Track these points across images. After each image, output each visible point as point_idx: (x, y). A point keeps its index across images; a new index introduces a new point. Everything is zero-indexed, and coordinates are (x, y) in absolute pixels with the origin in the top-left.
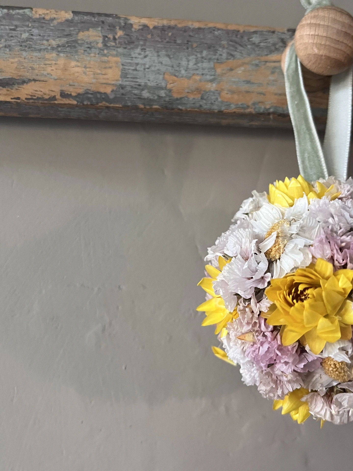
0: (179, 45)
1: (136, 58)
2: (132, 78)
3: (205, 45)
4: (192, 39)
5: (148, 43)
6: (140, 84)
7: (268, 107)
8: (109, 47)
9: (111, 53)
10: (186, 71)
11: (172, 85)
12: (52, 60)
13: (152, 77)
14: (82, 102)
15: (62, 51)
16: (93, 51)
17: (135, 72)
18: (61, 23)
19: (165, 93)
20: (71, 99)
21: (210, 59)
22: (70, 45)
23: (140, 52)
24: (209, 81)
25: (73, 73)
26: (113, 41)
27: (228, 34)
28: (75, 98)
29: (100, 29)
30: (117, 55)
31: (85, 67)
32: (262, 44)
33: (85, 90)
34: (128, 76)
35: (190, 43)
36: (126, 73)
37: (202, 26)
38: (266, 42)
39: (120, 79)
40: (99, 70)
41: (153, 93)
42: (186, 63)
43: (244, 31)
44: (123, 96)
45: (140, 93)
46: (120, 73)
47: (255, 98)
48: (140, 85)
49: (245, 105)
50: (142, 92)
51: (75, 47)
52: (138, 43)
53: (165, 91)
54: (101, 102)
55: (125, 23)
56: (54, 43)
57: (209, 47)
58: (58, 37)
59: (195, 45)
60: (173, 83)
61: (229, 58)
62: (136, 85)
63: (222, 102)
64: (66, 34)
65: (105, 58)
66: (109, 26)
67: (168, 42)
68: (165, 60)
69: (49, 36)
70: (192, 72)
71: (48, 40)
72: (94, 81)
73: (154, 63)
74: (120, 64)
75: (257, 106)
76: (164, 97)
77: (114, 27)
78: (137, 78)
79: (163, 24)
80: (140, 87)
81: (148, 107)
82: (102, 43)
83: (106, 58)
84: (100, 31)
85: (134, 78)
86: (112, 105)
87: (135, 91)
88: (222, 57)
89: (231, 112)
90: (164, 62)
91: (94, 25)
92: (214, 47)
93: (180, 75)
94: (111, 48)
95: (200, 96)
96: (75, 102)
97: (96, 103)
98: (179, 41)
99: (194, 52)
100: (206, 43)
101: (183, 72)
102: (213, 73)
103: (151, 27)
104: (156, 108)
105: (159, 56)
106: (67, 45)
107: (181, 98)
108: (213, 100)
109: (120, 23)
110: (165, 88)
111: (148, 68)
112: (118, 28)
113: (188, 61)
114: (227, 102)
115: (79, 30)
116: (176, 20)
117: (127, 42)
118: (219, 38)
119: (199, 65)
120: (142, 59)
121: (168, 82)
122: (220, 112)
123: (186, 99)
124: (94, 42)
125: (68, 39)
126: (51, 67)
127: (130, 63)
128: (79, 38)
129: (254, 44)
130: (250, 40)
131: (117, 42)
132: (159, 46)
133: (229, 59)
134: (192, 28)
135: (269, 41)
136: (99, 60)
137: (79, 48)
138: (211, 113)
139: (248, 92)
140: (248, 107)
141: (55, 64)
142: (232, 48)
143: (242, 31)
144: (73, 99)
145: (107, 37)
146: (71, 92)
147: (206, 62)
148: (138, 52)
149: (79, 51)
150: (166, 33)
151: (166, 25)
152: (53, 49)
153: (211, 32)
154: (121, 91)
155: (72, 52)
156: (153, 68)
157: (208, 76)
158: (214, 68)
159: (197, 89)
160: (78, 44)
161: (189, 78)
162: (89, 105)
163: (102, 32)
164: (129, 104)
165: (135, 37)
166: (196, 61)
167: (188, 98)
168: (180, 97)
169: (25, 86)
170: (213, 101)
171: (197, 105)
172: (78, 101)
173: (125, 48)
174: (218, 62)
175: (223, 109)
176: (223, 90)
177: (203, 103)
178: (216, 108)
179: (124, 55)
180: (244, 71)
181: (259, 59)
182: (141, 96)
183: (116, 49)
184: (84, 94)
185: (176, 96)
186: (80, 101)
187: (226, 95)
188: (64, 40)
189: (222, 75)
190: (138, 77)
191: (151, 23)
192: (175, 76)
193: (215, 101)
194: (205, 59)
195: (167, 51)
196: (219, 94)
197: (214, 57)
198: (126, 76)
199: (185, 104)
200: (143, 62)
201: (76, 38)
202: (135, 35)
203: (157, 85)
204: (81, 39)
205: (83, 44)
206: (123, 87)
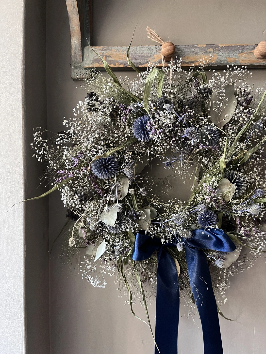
1: (220, 54)
4: (233, 49)
5: (223, 51)
9: (215, 53)
10: (231, 56)
11: (228, 60)
13: (224, 58)
15: (204, 54)
16: (211, 53)
17: (220, 58)
18: (204, 48)
21: (237, 53)
24: (237, 58)
26: (215, 51)
27: (241, 46)
28: (207, 64)
32: (249, 48)
37: (235, 45)
41: (223, 62)
47: (247, 62)
52: (221, 51)
54: (212, 65)
56: (202, 52)
61: (242, 52)
62: (220, 60)
66: (215, 47)
67: (227, 50)
68: (227, 54)
72: (211, 60)
73: (224, 55)
74: (217, 56)
76: (226, 63)
81: (222, 65)
82: (213, 51)
83: (214, 55)
86: (215, 65)
87: (220, 62)
88: (240, 52)
91: (211, 47)
92: (238, 50)
98: (230, 49)
100: (236, 49)
103: (224, 47)
104: (224, 66)
105: (225, 53)
107: (230, 63)
108: (238, 62)
109: (217, 46)
113: (232, 54)
114: (240, 63)
115: (208, 49)
116: (229, 44)
117: (218, 51)
118: (239, 48)
119: (234, 55)
124: (211, 51)
129: (247, 48)
132: (225, 51)
134: (233, 46)
135: (251, 47)
139: (245, 60)
140: (245, 64)
142: (242, 50)
143: (244, 46)
149: (208, 54)
150: (227, 48)
151: (227, 46)
152: (202, 54)
153: (237, 46)
155: (206, 54)
159: (234, 60)
161: (232, 58)
162: (210, 66)
163: (213, 49)
164: (219, 65)
165: (220, 49)
167: (232, 63)
169: (196, 63)
174: (239, 54)
175: (240, 65)
176: (240, 60)
177: (235, 63)
179: (218, 54)
180: (245, 55)
181: (248, 52)
184: (209, 63)
188: (205, 51)
189: (239, 57)
192: (229, 58)
195: (227, 52)
198: (218, 58)
200: (222, 55)
201: (207, 51)
203: (225, 60)
205: (209, 52)
206: (217, 61)
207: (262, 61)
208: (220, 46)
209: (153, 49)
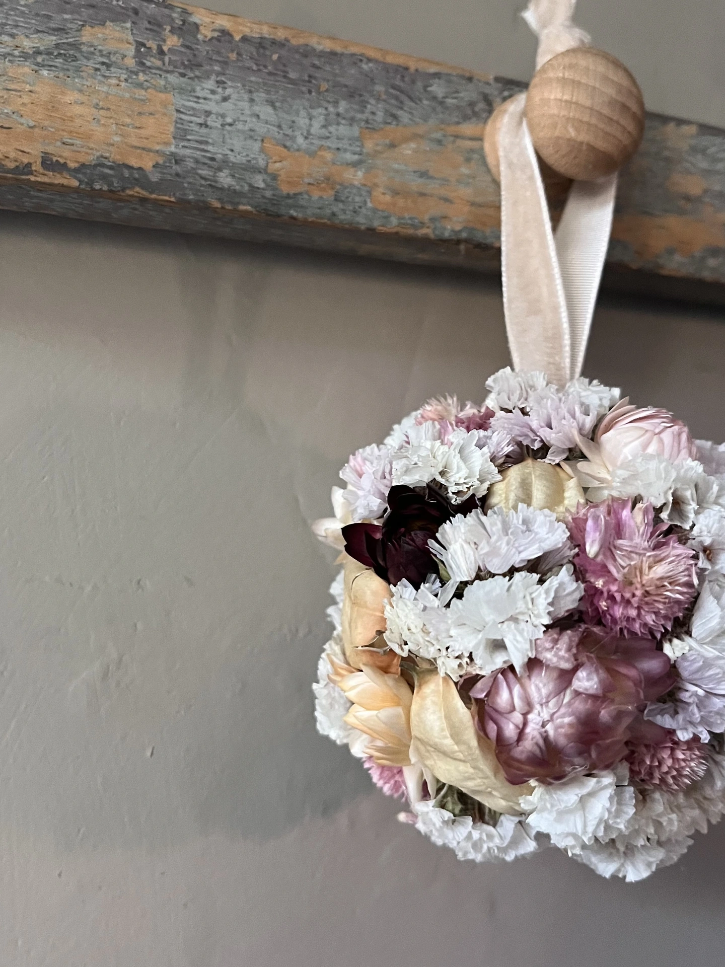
0: (293, 82)
1: (205, 99)
2: (197, 141)
3: (344, 89)
4: (318, 74)
5: (229, 71)
6: (215, 156)
7: (458, 228)
8: (150, 68)
9: (152, 81)
10: (306, 138)
11: (278, 165)
12: (23, 82)
13: (237, 143)
14: (90, 183)
15: (46, 63)
16: (114, 73)
17: (204, 130)
19: (264, 181)
20: (65, 174)
21: (352, 121)
22: (62, 52)
23: (215, 89)
24: (350, 164)
25: (71, 117)
26: (157, 56)
27: (388, 72)
28: (74, 172)
29: (129, 25)
30: (165, 90)
31: (96, 106)
32: (449, 101)
33: (98, 158)
34: (189, 137)
35: (314, 81)
36: (186, 130)
37: (339, 49)
38: (455, 98)
39: (173, 141)
40: (129, 116)
41: (239, 178)
42: (307, 121)
43: (417, 70)
44: (179, 180)
45: (214, 176)
46: (172, 129)
47: (434, 209)
48: (213, 159)
49: (416, 221)
50: (217, 175)
51: (75, 59)
52: (208, 68)
53: (266, 177)
54: (132, 188)
55: (184, 21)
56: (28, 44)
57: (351, 94)
58: (38, 31)
59: (324, 86)
60: (280, 162)
61: (389, 121)
62: (204, 156)
63: (375, 210)
64: (53, 26)
66: (149, 22)
67: (270, 74)
68: (266, 111)
69: (17, 26)
70: (317, 142)
71: (12, 36)
72: (117, 139)
73: (242, 114)
74: (171, 109)
75: (438, 225)
76: (263, 189)
77: (160, 25)
78: (207, 143)
79: (261, 34)
80: (214, 163)
81: (229, 207)
82: (134, 58)
83: (143, 92)
84: (130, 30)
85: (201, 142)
86: (153, 196)
87: (202, 170)
88: (376, 118)
89: (391, 230)
90: (262, 117)
91: (117, 16)
92: (361, 95)
93: (295, 146)
94: (154, 71)
95: (332, 193)
96: (75, 183)
97: (119, 188)
98: (292, 75)
99: (321, 102)
100: (346, 86)
101: (300, 140)
102: (358, 149)
103: (237, 38)
104: (246, 212)
105: (252, 100)
106: (55, 54)
107: (295, 194)
108: (358, 204)
109: (173, 19)
110: (265, 171)
111: (230, 125)
112: (168, 28)
113: (310, 119)
114: (382, 211)
115: (84, 21)
116: (285, 28)
117: (186, 63)
118: (371, 79)
119: (332, 129)
120: (217, 103)
121: (271, 158)
122: (371, 231)
123: (306, 196)
124: (115, 53)
125: (61, 40)
126: (20, 97)
127: (194, 109)
128: (84, 39)
129: (434, 98)
130: (429, 89)
131: (167, 59)
132: (253, 79)
133: (389, 123)
134: (318, 51)
135: (461, 95)
136: (127, 95)
137: (85, 62)
138: (353, 231)
139: (422, 195)
140: (422, 225)
141: (30, 91)
142: (393, 101)
143: (412, 69)
144: (70, 176)
145: (144, 45)
146: (66, 159)
147: (343, 125)
148: (210, 87)
149: (84, 68)
150: (268, 53)
151: (267, 36)
152: (25, 56)
153: (355, 63)
154: (174, 168)
155: (68, 70)
156: (240, 126)
157: (348, 154)
158: (360, 139)
159: (328, 179)
160: (81, 52)
161: (312, 154)
162: (104, 191)
163: (132, 34)
164: (191, 197)
165: (205, 53)
166: (326, 120)
167: (310, 196)
168: (293, 192)
170: (357, 208)
171: (328, 212)
172: (81, 181)
173: (183, 75)
174: (367, 128)
175: (376, 224)
176: (376, 185)
177: (337, 208)
178: (362, 221)
179: (181, 90)
180: (415, 151)
181: (442, 129)
182: (216, 182)
183: (164, 75)
184: (96, 166)
185: (285, 189)
186: (86, 180)
187: (382, 198)
188: (51, 40)
189: (375, 155)
190: (210, 141)
191: (238, 27)
192: (285, 147)
193: (360, 207)
194: (344, 118)
195: (268, 92)
196: (369, 193)
197: (359, 116)
198: (185, 136)
199: (302, 207)
200: (221, 112)
201: (77, 39)
202: (203, 49)
203: (249, 161)
204: (88, 42)
205: (93, 53)
206: (178, 160)
208: (207, 21)
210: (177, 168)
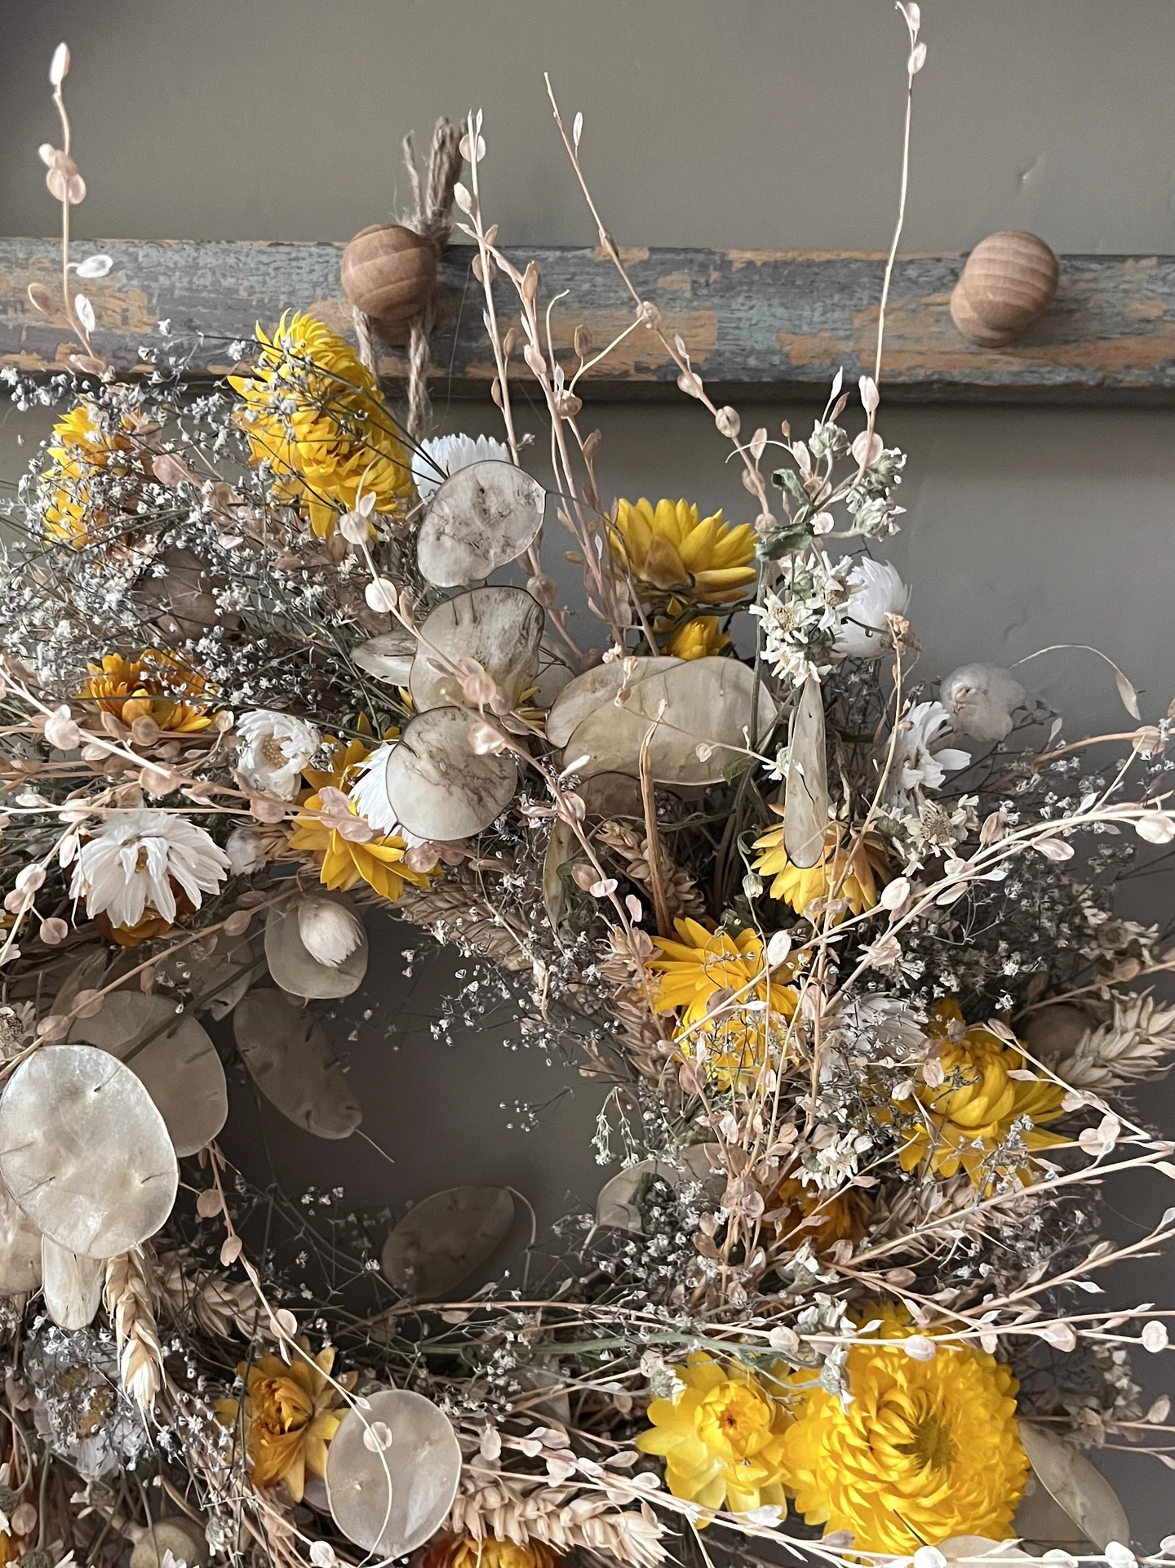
0: (799, 287)
1: (738, 310)
2: (733, 340)
3: (838, 286)
4: (818, 278)
5: (755, 288)
6: (744, 348)
7: (930, 373)
8: (701, 296)
9: (703, 305)
10: (810, 325)
11: (789, 347)
12: (623, 320)
13: (759, 336)
14: (665, 377)
16: (679, 303)
17: (736, 332)
18: (634, 266)
19: (780, 359)
20: (648, 374)
21: (843, 308)
23: (743, 302)
24: (843, 338)
25: (652, 337)
26: (706, 287)
28: (654, 372)
29: (687, 271)
30: (708, 309)
31: (668, 328)
32: (921, 279)
33: (670, 360)
34: (727, 338)
35: (815, 284)
36: (725, 333)
37: (833, 258)
38: (928, 276)
39: (717, 342)
40: (688, 330)
41: (763, 360)
42: (810, 313)
44: (722, 366)
45: (745, 361)
46: (716, 334)
47: (911, 360)
48: (744, 350)
49: (897, 371)
50: (747, 360)
51: (653, 299)
52: (740, 289)
53: (781, 356)
55: (723, 261)
57: (843, 288)
59: (822, 286)
60: (791, 344)
61: (873, 302)
62: (738, 349)
63: (863, 368)
64: (640, 281)
65: (695, 314)
66: (701, 266)
67: (783, 285)
68: (780, 311)
69: (618, 286)
70: (818, 327)
71: (616, 292)
73: (764, 316)
74: (715, 321)
75: (914, 372)
76: (779, 365)
77: (707, 267)
78: (740, 339)
79: (776, 258)
80: (744, 352)
81: (756, 380)
82: (691, 291)
84: (688, 274)
85: (736, 340)
86: (706, 380)
87: (737, 358)
88: (862, 302)
90: (777, 315)
91: (679, 266)
92: (850, 288)
93: (802, 332)
94: (704, 298)
95: (830, 360)
96: (654, 378)
98: (799, 282)
99: (821, 297)
100: (839, 283)
101: (805, 328)
102: (849, 326)
103: (759, 264)
104: (768, 382)
105: (770, 305)
107: (803, 365)
108: (850, 365)
109: (715, 261)
110: (781, 352)
111: (756, 325)
112: (712, 268)
113: (813, 310)
114: (868, 368)
115: (658, 274)
116: (793, 250)
117: (725, 288)
118: (857, 274)
119: (829, 315)
120: (746, 311)
121: (785, 343)
123: (811, 366)
124: (679, 291)
125: (645, 289)
127: (730, 318)
128: (659, 285)
129: (909, 279)
130: (904, 273)
131: (712, 288)
132: (770, 291)
133: (873, 304)
134: (818, 262)
135: (932, 273)
136: (687, 316)
137: (659, 300)
139: (900, 351)
140: (900, 374)
142: (876, 288)
144: (652, 374)
145: (697, 282)
146: (648, 364)
147: (838, 311)
148: (741, 302)
150: (781, 271)
151: (780, 259)
152: (623, 303)
153: (846, 266)
154: (718, 359)
156: (762, 324)
157: (841, 331)
158: (851, 320)
159: (827, 351)
160: (658, 294)
161: (814, 335)
164: (730, 377)
165: (737, 279)
166: (824, 310)
167: (813, 365)
168: (801, 364)
170: (848, 368)
171: (827, 374)
172: (659, 377)
173: (723, 297)
176: (863, 350)
177: (833, 371)
178: (853, 377)
179: (721, 307)
180: (894, 321)
181: (916, 302)
182: (746, 364)
183: (710, 299)
184: (667, 365)
185: (795, 362)
186: (663, 375)
187: (868, 358)
189: (862, 328)
190: (742, 338)
191: (759, 258)
192: (795, 333)
193: (851, 368)
194: (838, 307)
195: (782, 298)
196: (859, 356)
197: (848, 303)
198: (725, 337)
199: (808, 373)
200: (749, 316)
201: (655, 286)
202: (736, 277)
203: (769, 347)
204: (664, 286)
205: (664, 294)
206: (720, 353)
207: (1004, 358)
208: (738, 257)
209: (302, 263)
210: (720, 360)
